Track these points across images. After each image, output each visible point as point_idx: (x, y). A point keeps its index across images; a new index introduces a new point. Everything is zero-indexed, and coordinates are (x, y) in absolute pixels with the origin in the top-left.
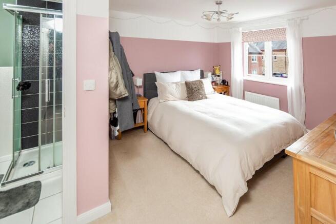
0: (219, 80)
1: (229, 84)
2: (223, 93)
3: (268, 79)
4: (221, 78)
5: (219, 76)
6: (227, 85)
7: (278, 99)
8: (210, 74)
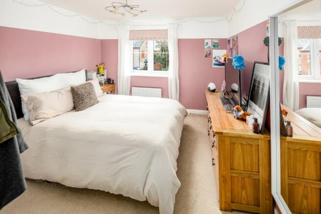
0: (103, 79)
1: (114, 82)
2: (109, 92)
3: (151, 72)
4: (105, 77)
5: (103, 75)
6: (113, 83)
7: (160, 89)
8: (95, 74)
